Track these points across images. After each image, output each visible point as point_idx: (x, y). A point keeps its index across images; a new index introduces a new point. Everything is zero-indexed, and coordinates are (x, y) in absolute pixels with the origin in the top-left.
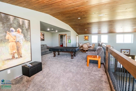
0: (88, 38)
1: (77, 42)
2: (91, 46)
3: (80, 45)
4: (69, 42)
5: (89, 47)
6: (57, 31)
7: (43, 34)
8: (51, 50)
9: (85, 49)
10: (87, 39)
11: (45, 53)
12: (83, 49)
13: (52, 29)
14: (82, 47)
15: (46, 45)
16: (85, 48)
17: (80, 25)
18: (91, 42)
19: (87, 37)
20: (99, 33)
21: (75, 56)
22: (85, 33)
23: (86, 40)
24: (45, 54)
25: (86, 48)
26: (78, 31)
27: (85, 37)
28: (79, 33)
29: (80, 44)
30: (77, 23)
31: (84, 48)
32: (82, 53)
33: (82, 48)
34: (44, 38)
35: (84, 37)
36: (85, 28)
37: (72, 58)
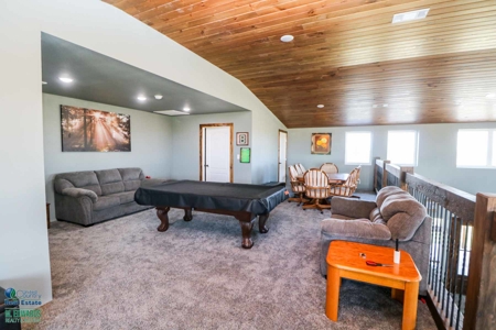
0: (330, 142)
1: (283, 159)
2: (344, 182)
3: (295, 174)
4: (245, 159)
5: (333, 185)
6: (187, 109)
7: (125, 120)
8: (144, 198)
9: (313, 195)
10: (325, 146)
11: (127, 210)
12: (304, 193)
13: (159, 97)
14: (301, 181)
15: (138, 170)
16: (315, 190)
17: (294, 82)
18: (343, 161)
19: (324, 140)
20: (378, 123)
21: (263, 231)
22: (317, 121)
23: (318, 150)
24: (126, 215)
25: (321, 189)
26: (286, 113)
27: (317, 138)
28: (289, 123)
29: (292, 169)
30: (279, 72)
31: (310, 189)
32: (301, 213)
33: (300, 189)
34: (128, 138)
35: (313, 138)
36: (319, 99)
37: (244, 247)
